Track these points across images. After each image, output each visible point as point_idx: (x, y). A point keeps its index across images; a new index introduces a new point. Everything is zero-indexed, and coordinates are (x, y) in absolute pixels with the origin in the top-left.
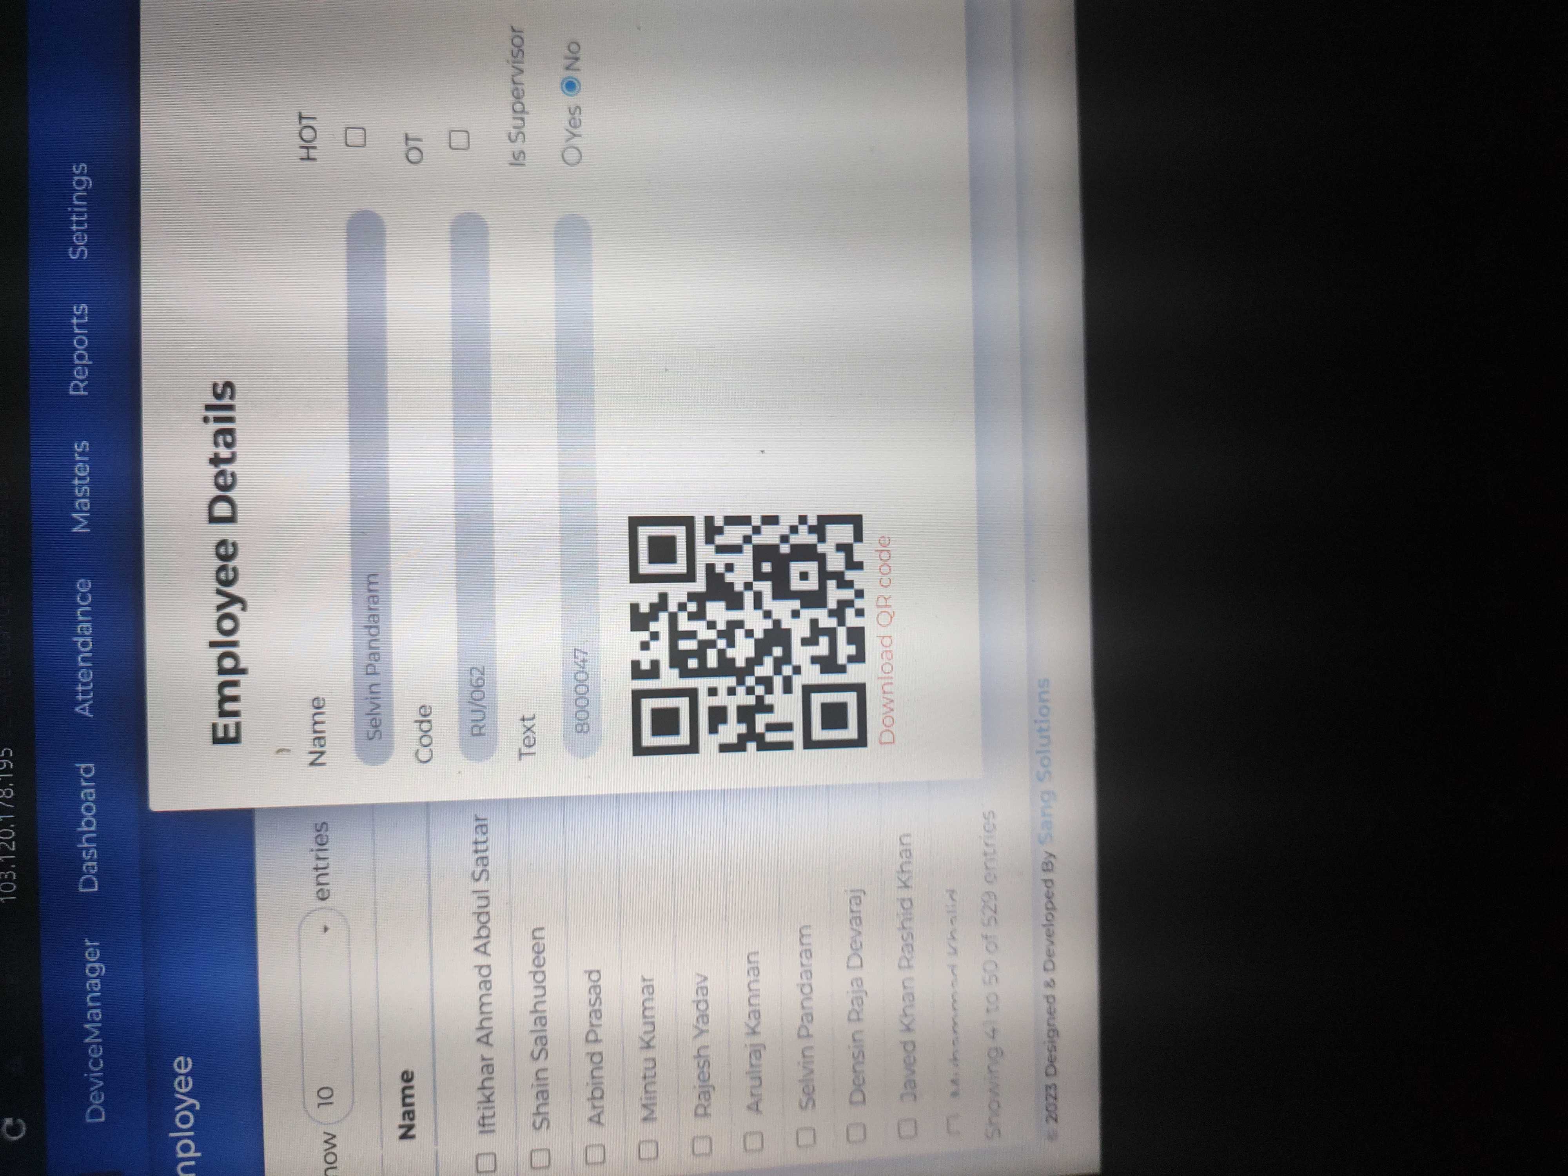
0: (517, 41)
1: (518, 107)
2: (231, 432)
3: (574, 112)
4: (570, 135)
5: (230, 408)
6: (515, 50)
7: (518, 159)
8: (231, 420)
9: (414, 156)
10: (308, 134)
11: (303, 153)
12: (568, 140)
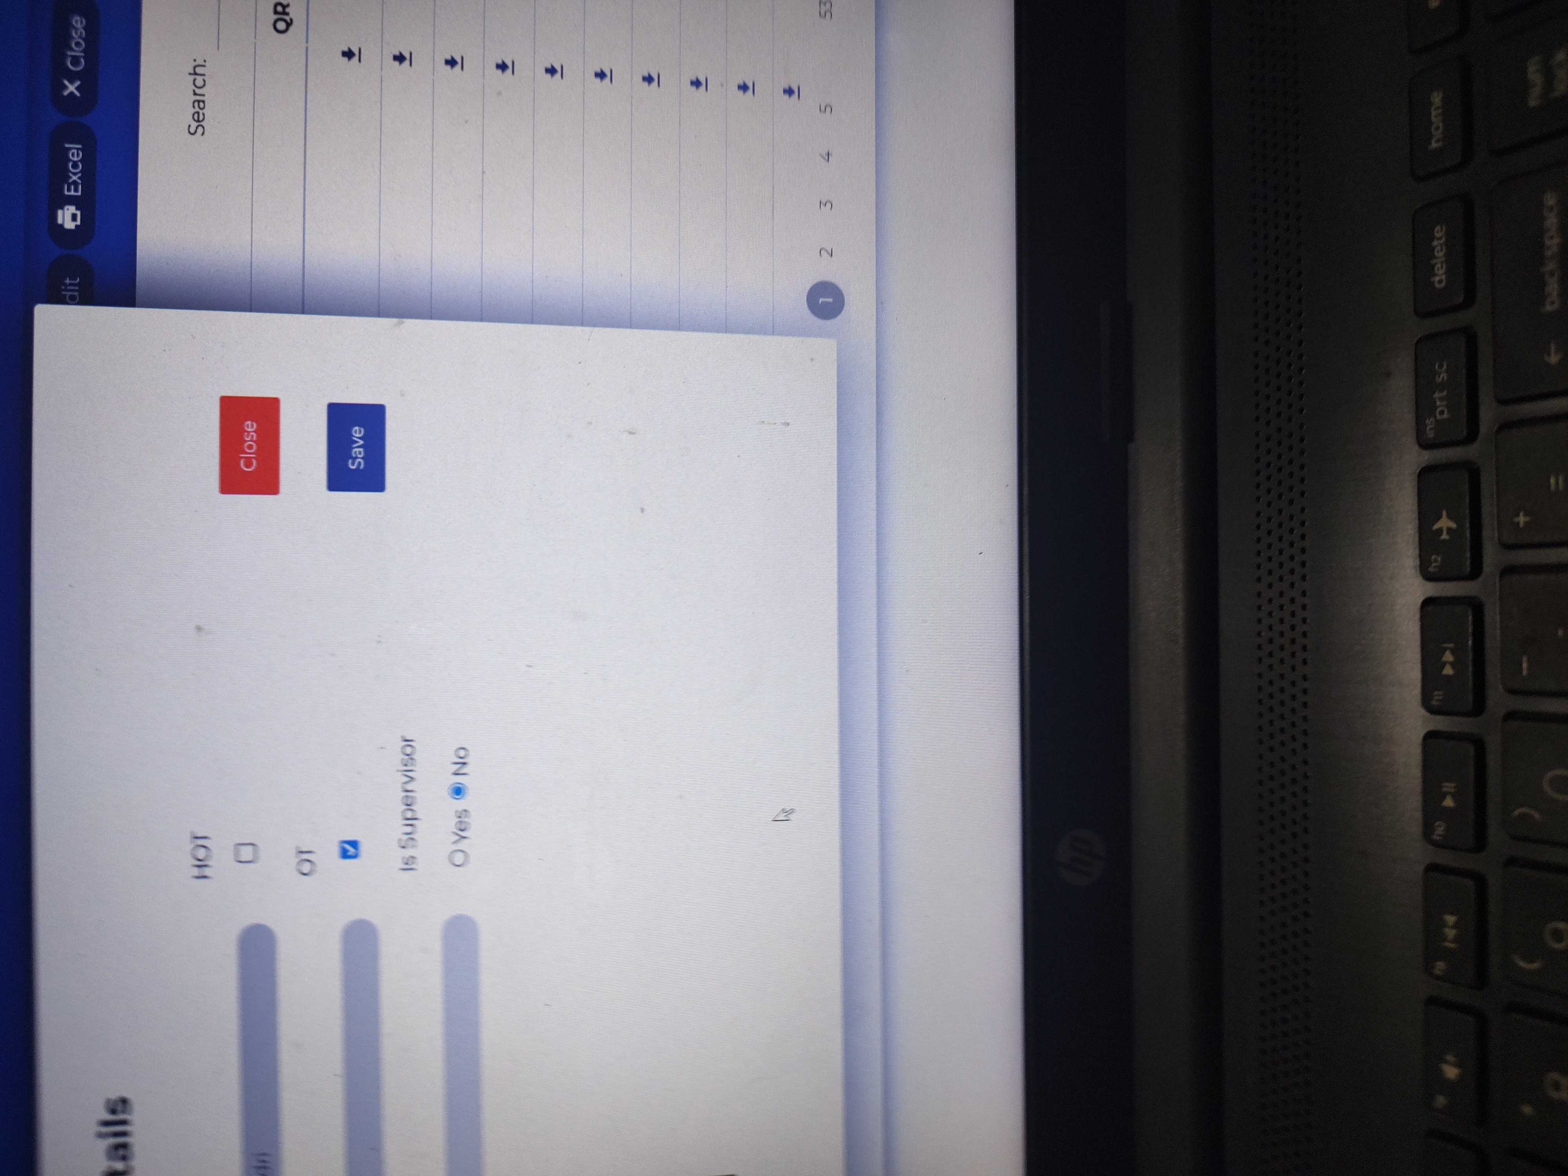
0: (408, 750)
1: (409, 814)
2: (124, 1146)
3: (462, 815)
4: (457, 838)
5: (124, 1122)
6: (407, 757)
7: (409, 865)
8: (124, 1134)
9: (306, 867)
10: (201, 853)
11: (196, 872)
12: (455, 842)
